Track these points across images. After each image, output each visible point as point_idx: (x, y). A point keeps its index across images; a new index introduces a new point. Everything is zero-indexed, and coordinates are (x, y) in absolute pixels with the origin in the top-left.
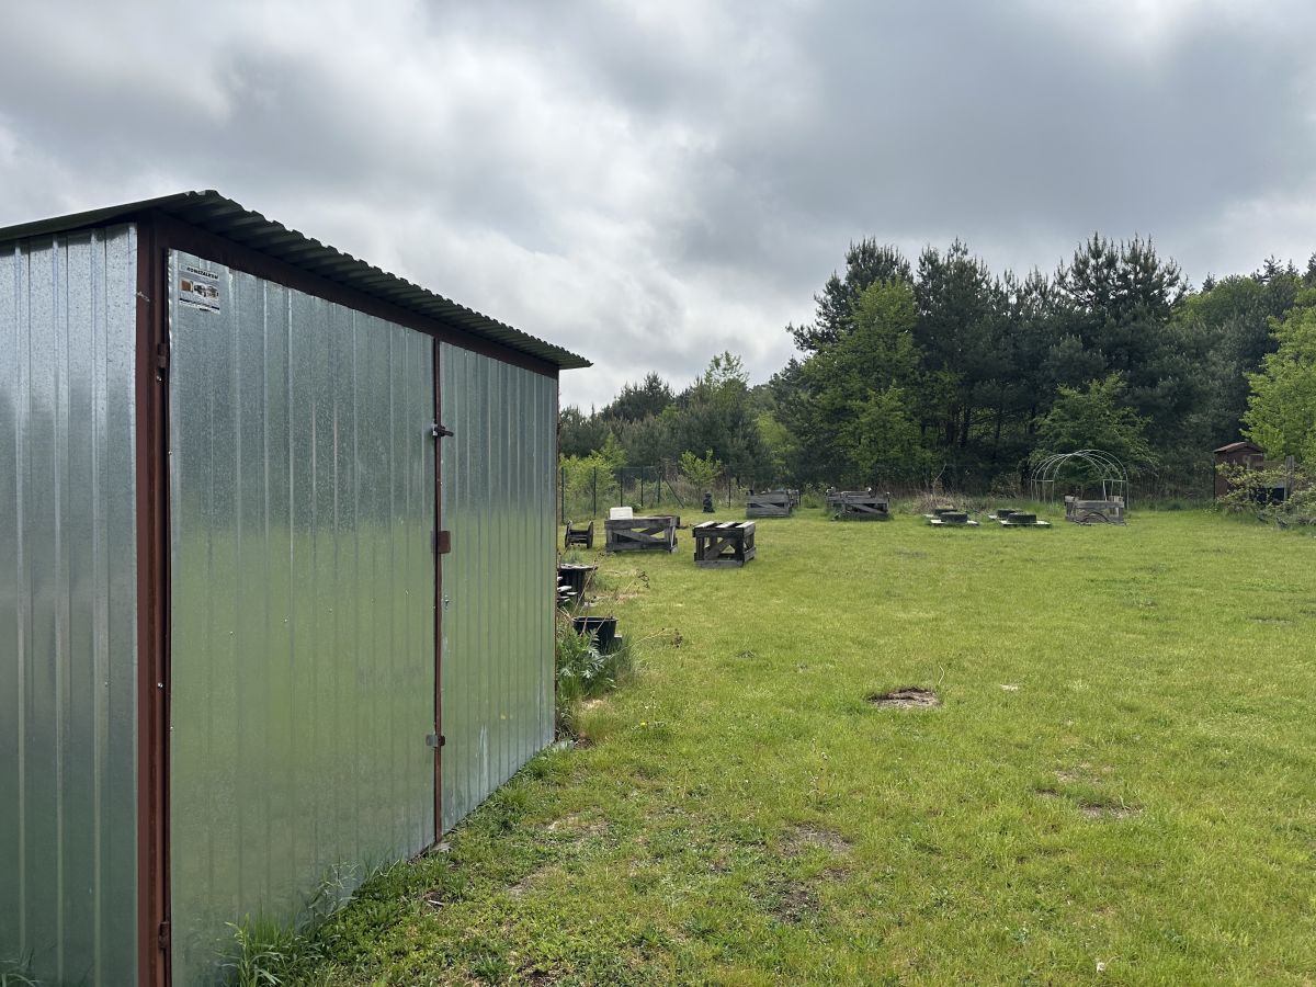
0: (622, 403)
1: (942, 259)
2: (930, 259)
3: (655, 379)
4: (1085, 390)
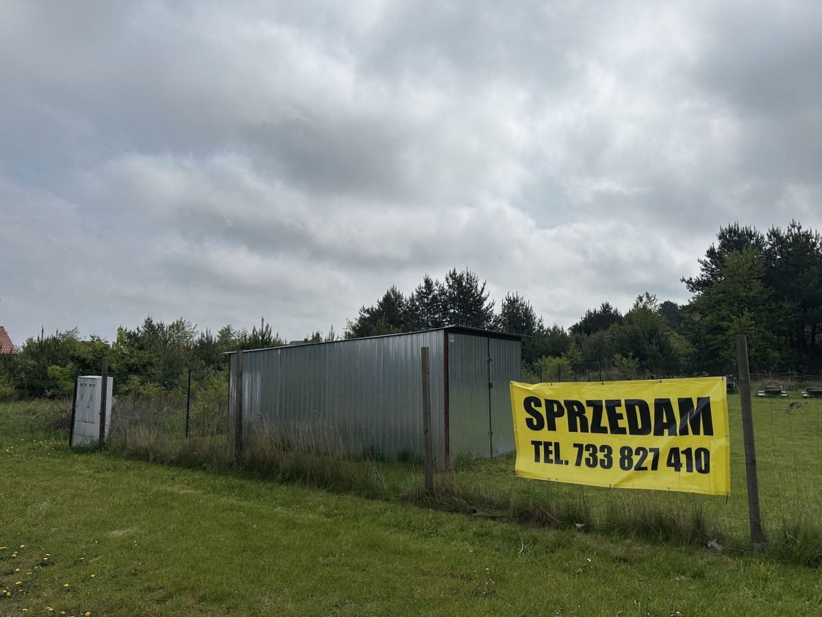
0: (585, 321)
1: (784, 233)
2: (774, 234)
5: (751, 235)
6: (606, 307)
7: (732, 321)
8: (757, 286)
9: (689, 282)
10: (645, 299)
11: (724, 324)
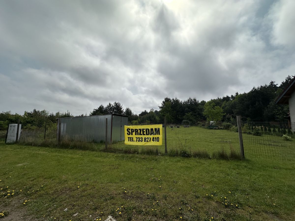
0: (142, 113)
1: (175, 99)
2: (173, 99)
3: (146, 111)
4: (188, 114)
5: (170, 99)
6: (145, 111)
7: (166, 114)
8: (170, 108)
9: (160, 107)
10: (152, 110)
11: (165, 115)
